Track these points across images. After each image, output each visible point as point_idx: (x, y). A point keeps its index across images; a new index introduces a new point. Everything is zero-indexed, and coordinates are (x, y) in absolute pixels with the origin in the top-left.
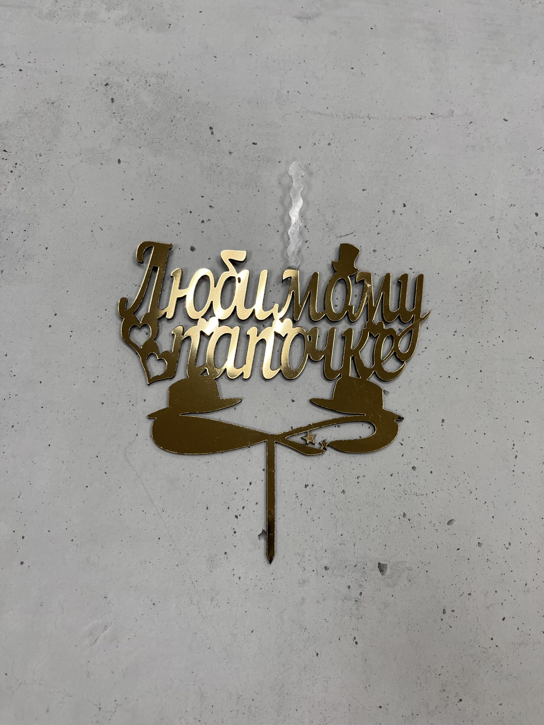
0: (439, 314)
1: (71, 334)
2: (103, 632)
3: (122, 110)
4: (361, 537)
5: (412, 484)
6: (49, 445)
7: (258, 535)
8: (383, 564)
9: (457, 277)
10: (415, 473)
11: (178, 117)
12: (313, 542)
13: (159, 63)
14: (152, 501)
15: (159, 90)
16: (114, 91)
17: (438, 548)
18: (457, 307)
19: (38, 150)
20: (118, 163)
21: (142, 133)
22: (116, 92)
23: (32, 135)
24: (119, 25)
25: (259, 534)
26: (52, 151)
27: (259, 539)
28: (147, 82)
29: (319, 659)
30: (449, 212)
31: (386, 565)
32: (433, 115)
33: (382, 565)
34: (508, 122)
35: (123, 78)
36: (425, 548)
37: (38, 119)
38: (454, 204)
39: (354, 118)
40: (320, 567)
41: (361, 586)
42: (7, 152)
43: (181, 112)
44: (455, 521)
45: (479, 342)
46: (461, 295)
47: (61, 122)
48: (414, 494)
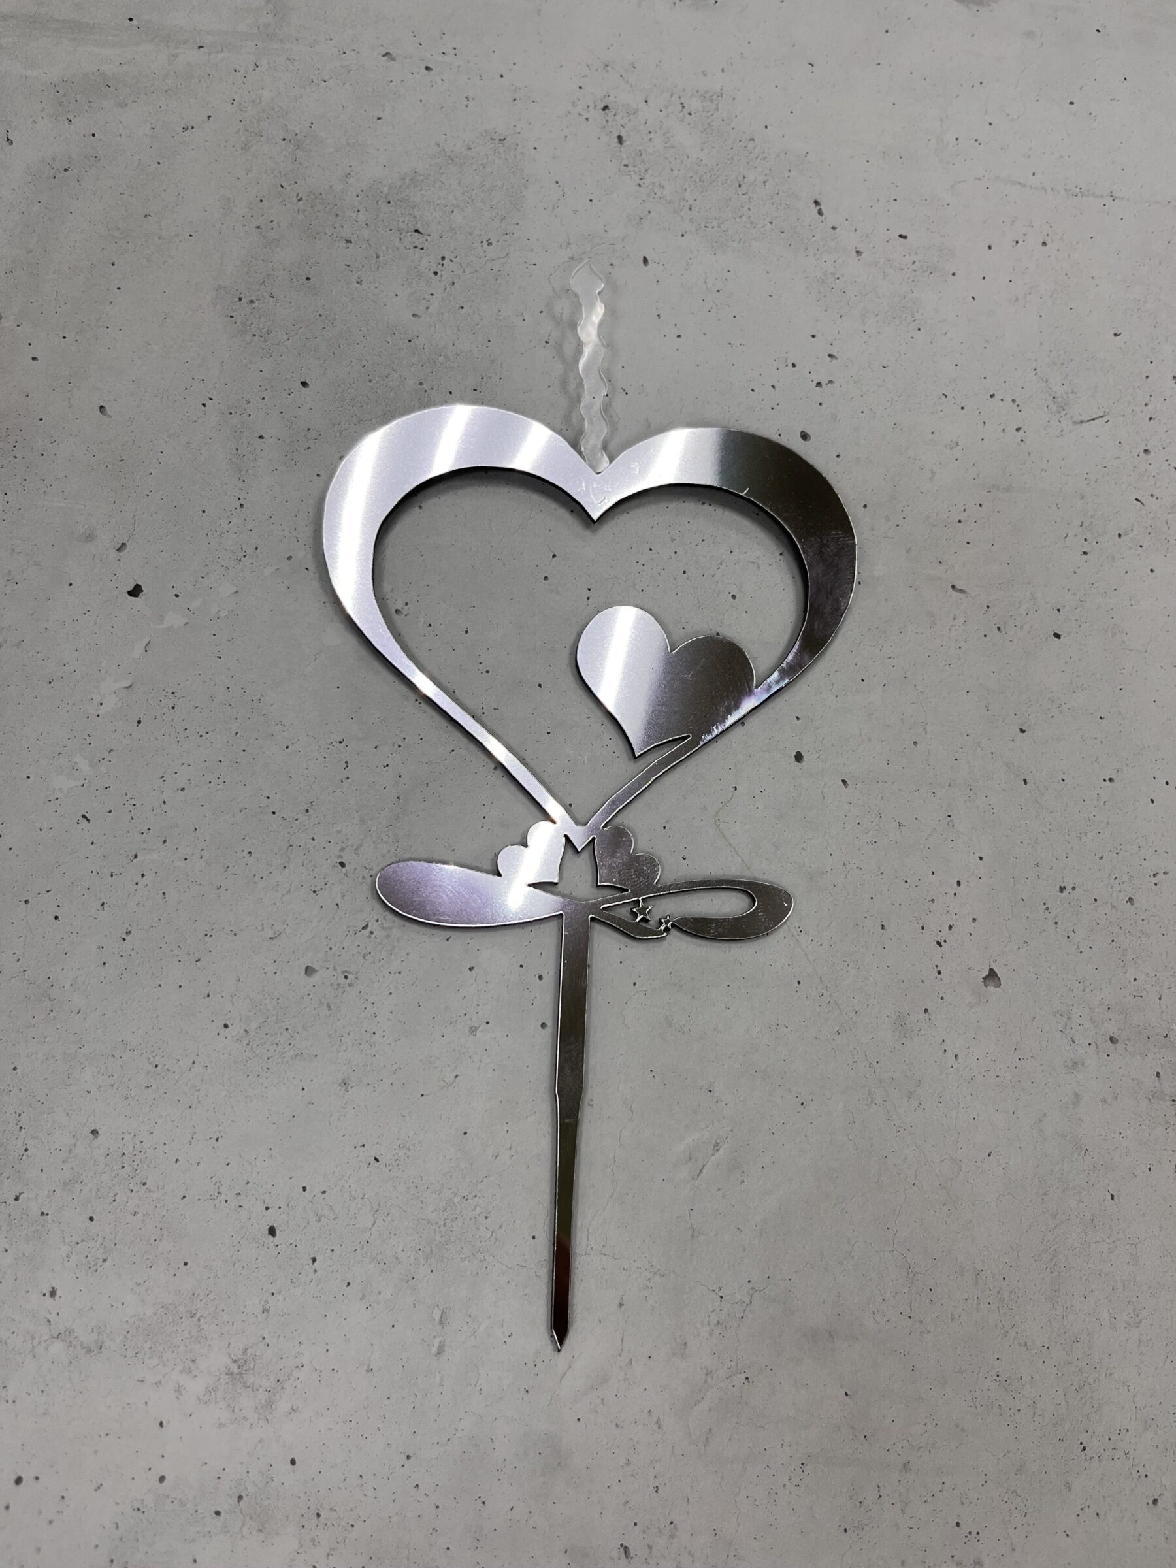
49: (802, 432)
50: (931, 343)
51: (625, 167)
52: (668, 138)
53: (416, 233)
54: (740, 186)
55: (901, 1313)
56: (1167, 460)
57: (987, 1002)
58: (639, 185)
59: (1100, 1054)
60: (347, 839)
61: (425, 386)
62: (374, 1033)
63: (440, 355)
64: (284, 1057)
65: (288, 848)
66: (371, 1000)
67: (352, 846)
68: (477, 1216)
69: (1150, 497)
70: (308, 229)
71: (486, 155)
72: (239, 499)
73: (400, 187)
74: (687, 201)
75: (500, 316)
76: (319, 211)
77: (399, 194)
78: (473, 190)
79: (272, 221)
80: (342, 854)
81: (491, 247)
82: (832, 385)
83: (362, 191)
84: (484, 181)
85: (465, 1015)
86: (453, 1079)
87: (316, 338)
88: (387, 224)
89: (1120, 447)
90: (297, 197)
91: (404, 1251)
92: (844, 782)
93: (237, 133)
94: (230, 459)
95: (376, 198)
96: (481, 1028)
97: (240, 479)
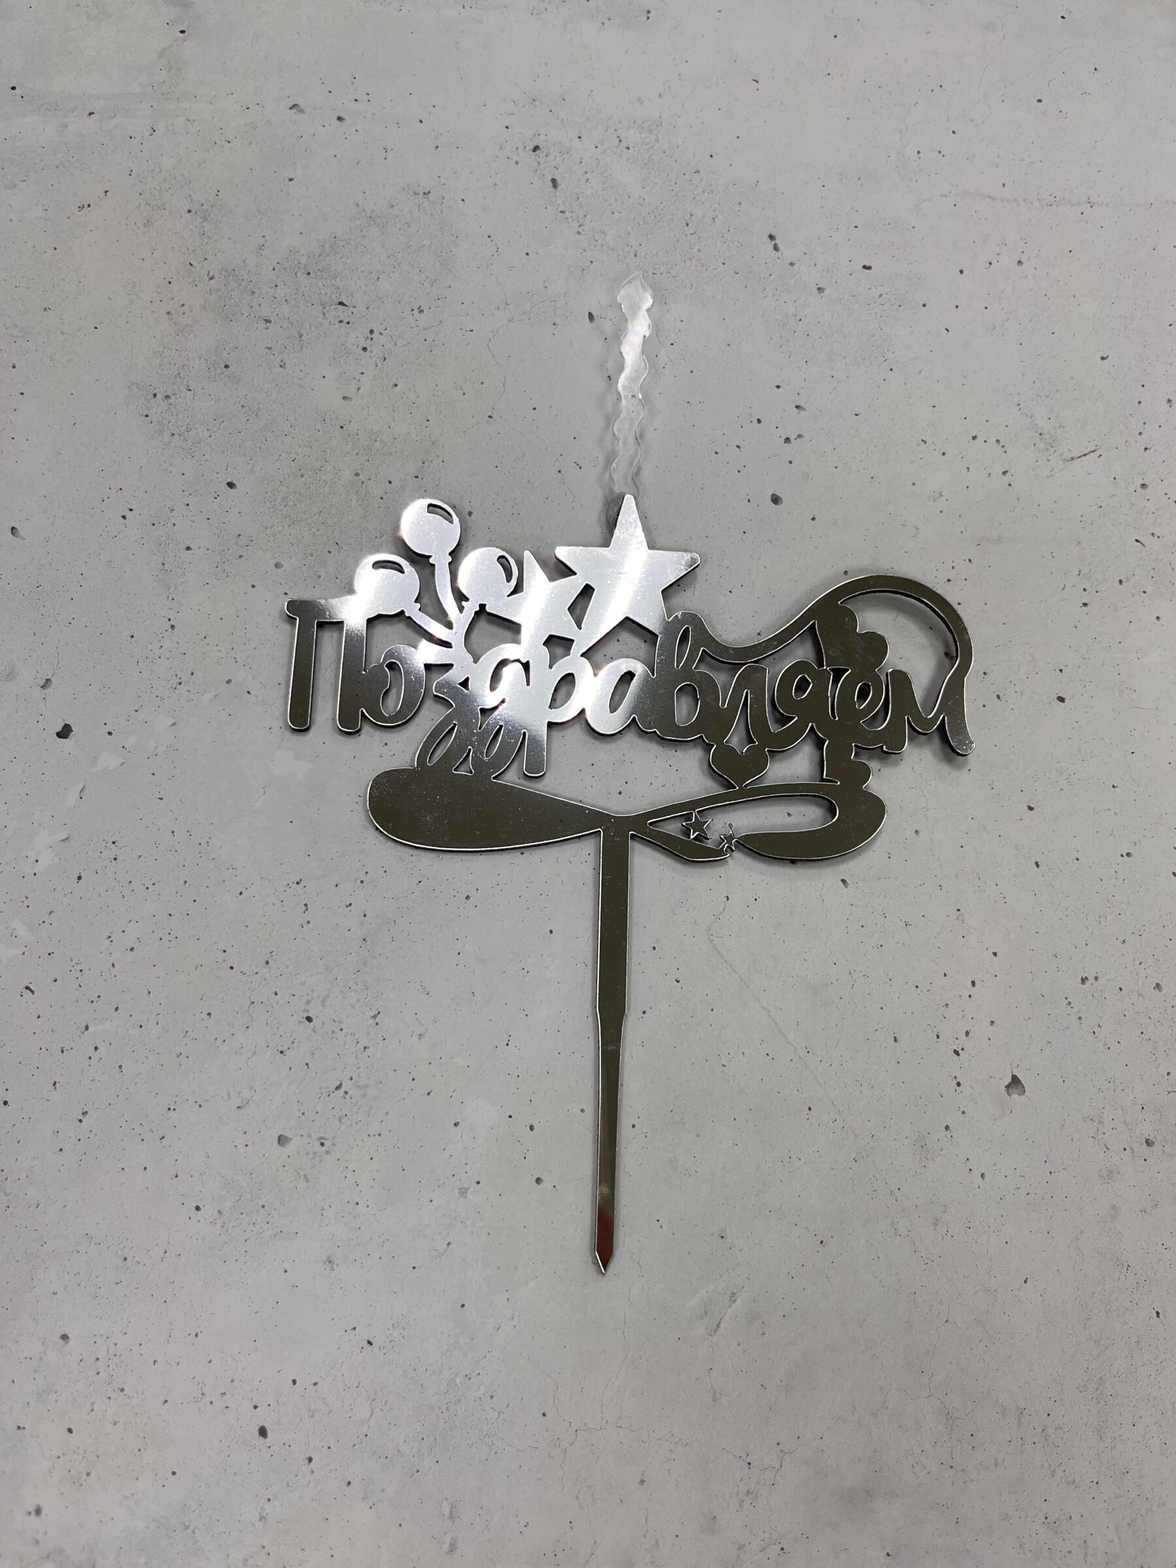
2: (730, 1307)
3: (578, 203)
6: (551, 932)
7: (1006, 1087)
11: (700, 214)
12: (1114, 1091)
13: (640, 98)
14: (781, 1032)
15: (650, 157)
16: (554, 163)
19: (413, 300)
20: (588, 320)
21: (628, 253)
22: (560, 165)
23: (395, 267)
25: (1006, 1083)
26: (444, 300)
27: (1008, 1094)
28: (620, 141)
29: (1162, 1322)
35: (568, 133)
37: (400, 229)
39: (1061, 205)
40: (1137, 1142)
42: (347, 306)
43: (703, 203)
47: (453, 235)
49: (773, 495)
50: (905, 383)
51: (560, 214)
52: (606, 177)
53: (341, 306)
54: (687, 225)
55: (942, 1463)
56: (1166, 494)
57: (1011, 1112)
58: (579, 233)
59: (1136, 1158)
60: (312, 991)
61: (361, 477)
62: (357, 1204)
63: (376, 440)
64: (262, 1238)
65: (249, 1007)
66: (351, 1168)
67: (318, 997)
68: (482, 1397)
69: (1151, 536)
70: (223, 311)
71: (410, 212)
72: (169, 620)
73: (320, 256)
74: (631, 246)
75: (438, 391)
76: (232, 290)
77: (319, 263)
78: (399, 252)
79: (183, 305)
80: (306, 1007)
81: (423, 315)
82: (803, 439)
83: (278, 263)
84: (410, 241)
85: (454, 1175)
86: (446, 1246)
87: (240, 432)
88: (308, 299)
89: (1115, 484)
90: (208, 275)
91: (405, 1442)
92: (843, 881)
93: (138, 207)
94: (157, 576)
95: (294, 270)
96: (471, 1189)
97: (168, 597)
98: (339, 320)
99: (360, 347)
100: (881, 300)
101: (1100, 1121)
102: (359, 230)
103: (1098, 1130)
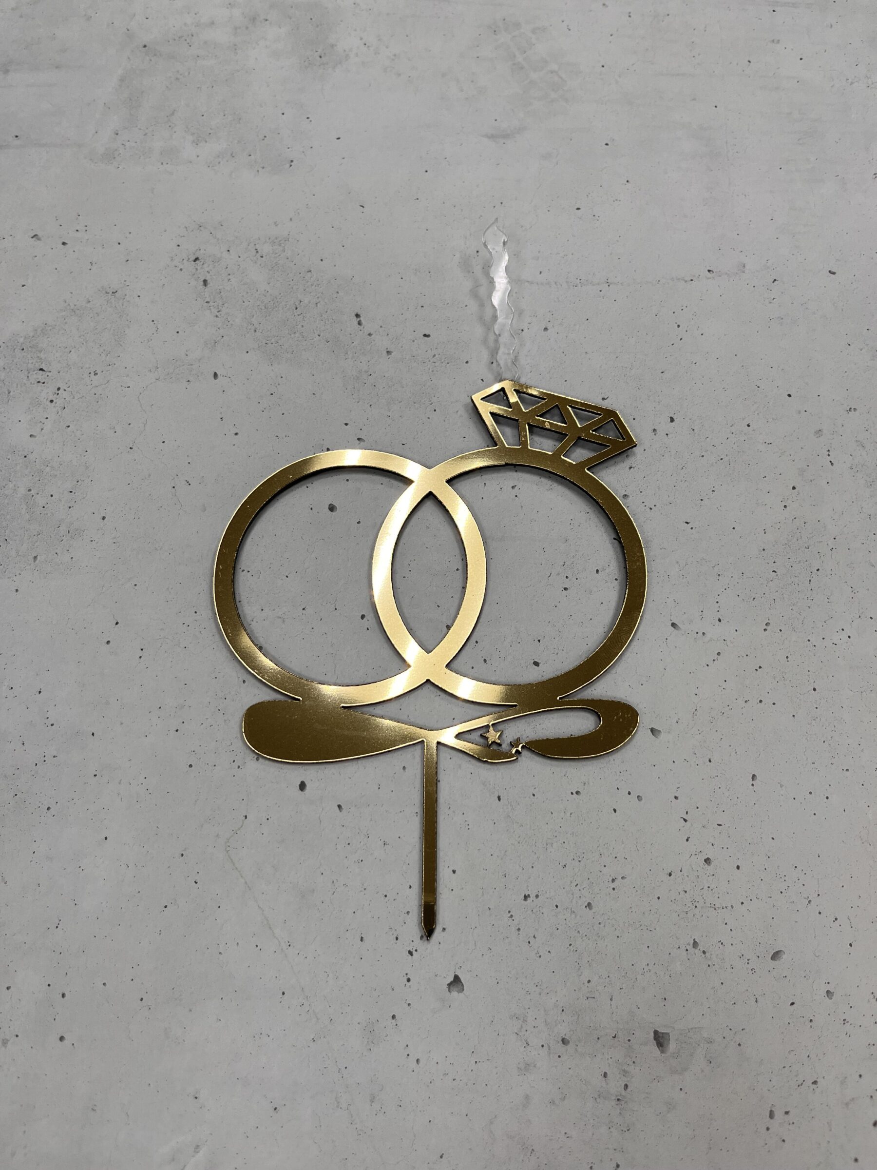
0: (738, 596)
1: (140, 653)
2: (193, 1156)
3: (220, 296)
4: (623, 984)
5: (706, 888)
6: (106, 838)
8: (663, 1033)
9: (765, 533)
10: (710, 869)
11: (306, 301)
12: (540, 994)
13: (276, 222)
14: (270, 928)
15: (275, 263)
16: (207, 269)
17: (756, 1001)
18: (767, 583)
19: (92, 366)
20: (213, 378)
21: (250, 329)
22: (211, 270)
23: (83, 344)
24: (213, 166)
25: (449, 982)
26: (113, 365)
27: (449, 991)
28: (257, 252)
30: (747, 426)
31: (669, 1033)
32: (712, 272)
33: (661, 1035)
34: (836, 275)
35: (221, 248)
36: (735, 1003)
37: (92, 318)
38: (754, 412)
39: (584, 285)
40: (554, 1040)
41: (624, 1071)
42: (44, 371)
43: (310, 293)
44: (784, 953)
45: (809, 640)
46: (774, 563)
47: (127, 321)
48: (711, 907)
98: (38, 380)
99: (49, 400)
100: (434, 359)
101: (524, 1020)
102: (63, 319)
103: (522, 1026)
